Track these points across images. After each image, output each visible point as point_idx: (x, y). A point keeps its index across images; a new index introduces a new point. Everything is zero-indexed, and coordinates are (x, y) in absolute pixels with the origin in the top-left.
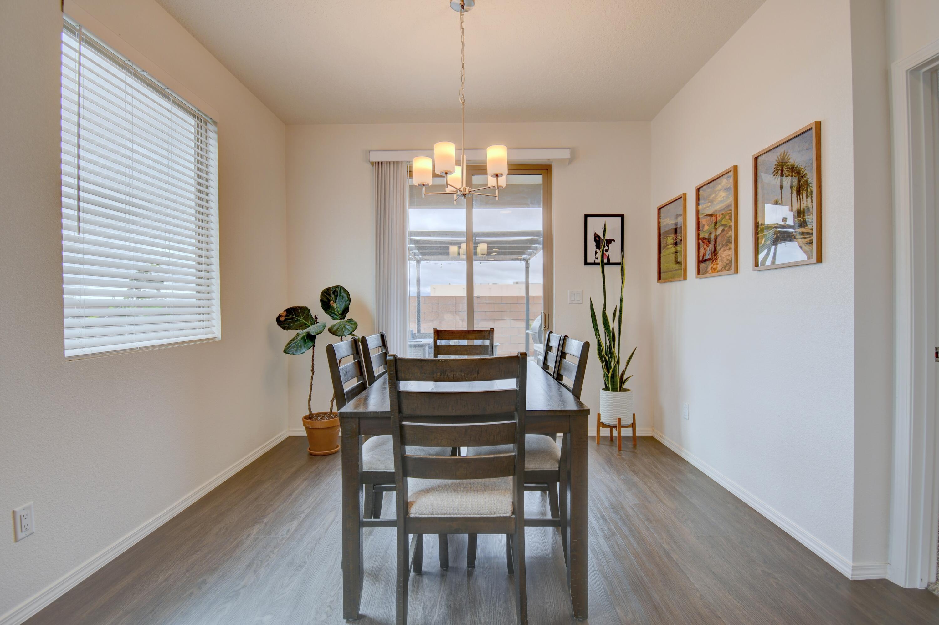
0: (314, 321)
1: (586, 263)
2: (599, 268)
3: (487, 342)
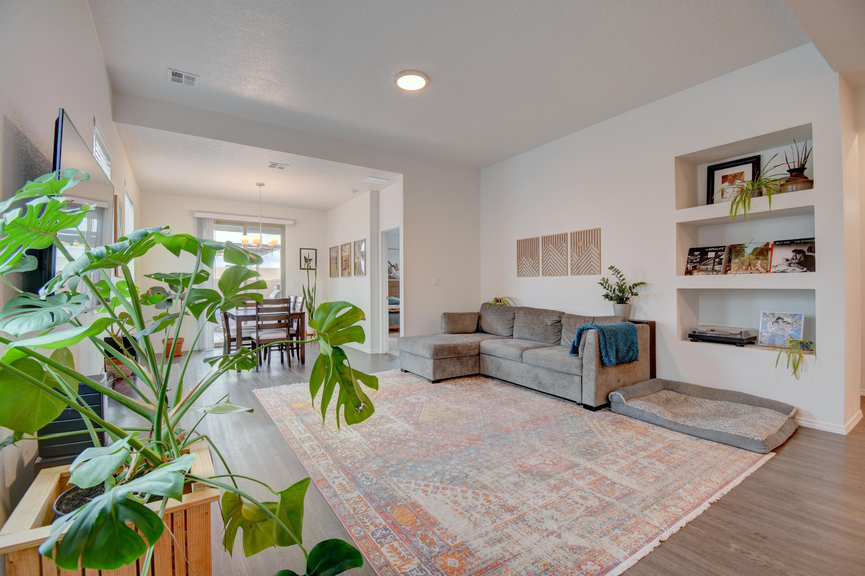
1: (301, 268)
2: (306, 271)
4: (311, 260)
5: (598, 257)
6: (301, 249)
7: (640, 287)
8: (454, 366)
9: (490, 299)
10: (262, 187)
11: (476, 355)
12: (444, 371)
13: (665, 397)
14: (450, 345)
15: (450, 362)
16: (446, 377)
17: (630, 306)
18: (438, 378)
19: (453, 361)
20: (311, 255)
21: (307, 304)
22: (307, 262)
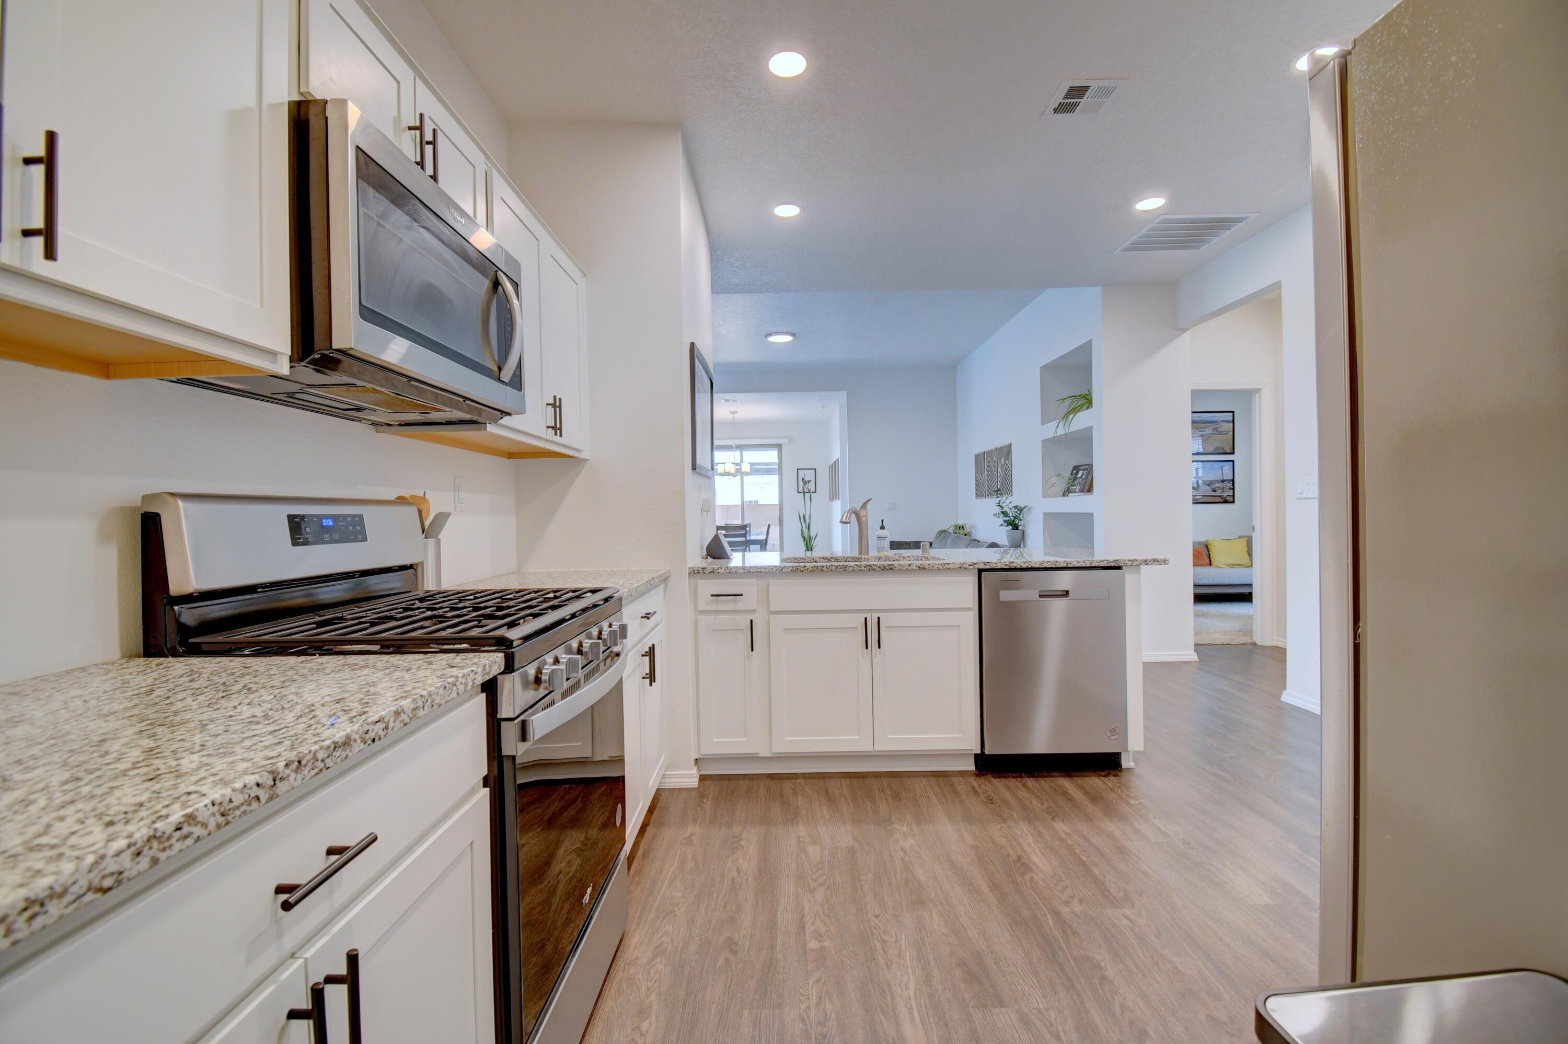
1: (798, 492)
2: (802, 494)
4: (809, 481)
5: (1009, 475)
6: (798, 468)
10: (735, 415)
17: (1023, 532)
20: (809, 475)
21: (802, 531)
22: (805, 484)
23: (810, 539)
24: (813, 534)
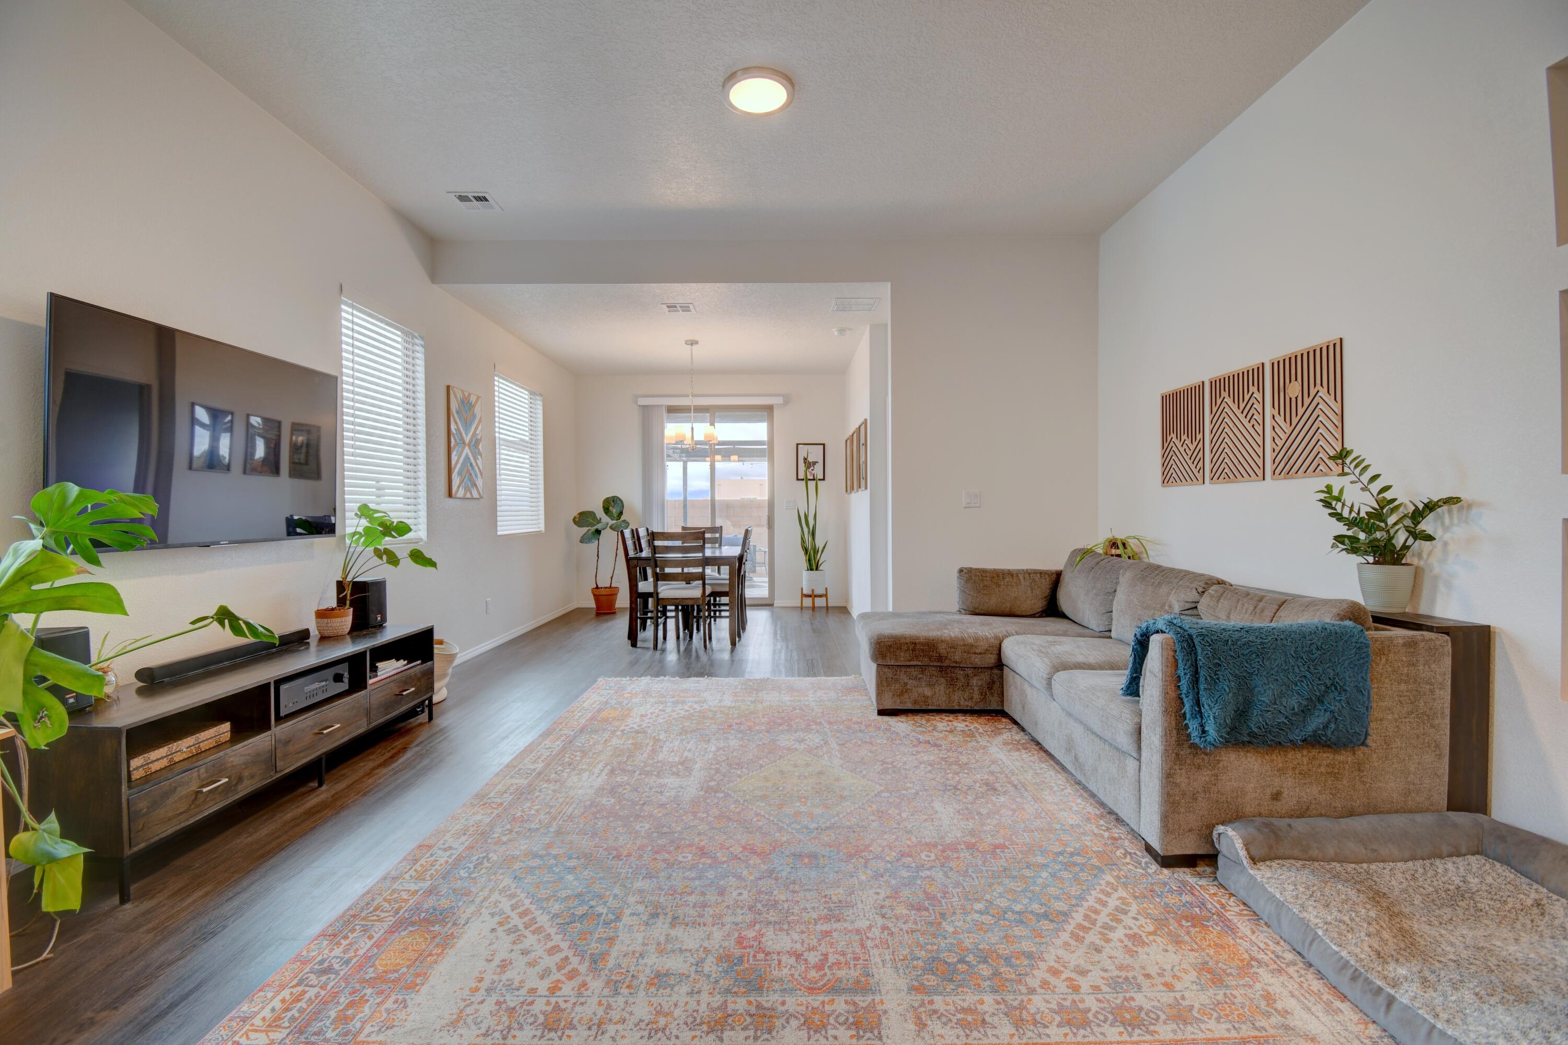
0: (599, 521)
1: (798, 479)
2: (804, 482)
3: (717, 535)
4: (815, 463)
5: (1337, 423)
6: (798, 445)
7: (1450, 511)
8: (931, 685)
9: (1097, 540)
10: (694, 347)
11: (992, 668)
12: (904, 692)
13: (1457, 881)
14: (918, 638)
15: (920, 676)
16: (909, 706)
18: (889, 705)
19: (927, 673)
20: (815, 454)
21: (803, 541)
22: (808, 467)
23: (816, 551)
24: (819, 543)
